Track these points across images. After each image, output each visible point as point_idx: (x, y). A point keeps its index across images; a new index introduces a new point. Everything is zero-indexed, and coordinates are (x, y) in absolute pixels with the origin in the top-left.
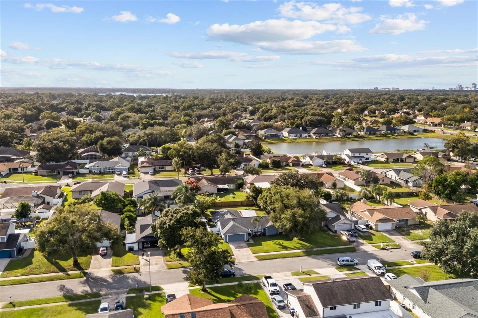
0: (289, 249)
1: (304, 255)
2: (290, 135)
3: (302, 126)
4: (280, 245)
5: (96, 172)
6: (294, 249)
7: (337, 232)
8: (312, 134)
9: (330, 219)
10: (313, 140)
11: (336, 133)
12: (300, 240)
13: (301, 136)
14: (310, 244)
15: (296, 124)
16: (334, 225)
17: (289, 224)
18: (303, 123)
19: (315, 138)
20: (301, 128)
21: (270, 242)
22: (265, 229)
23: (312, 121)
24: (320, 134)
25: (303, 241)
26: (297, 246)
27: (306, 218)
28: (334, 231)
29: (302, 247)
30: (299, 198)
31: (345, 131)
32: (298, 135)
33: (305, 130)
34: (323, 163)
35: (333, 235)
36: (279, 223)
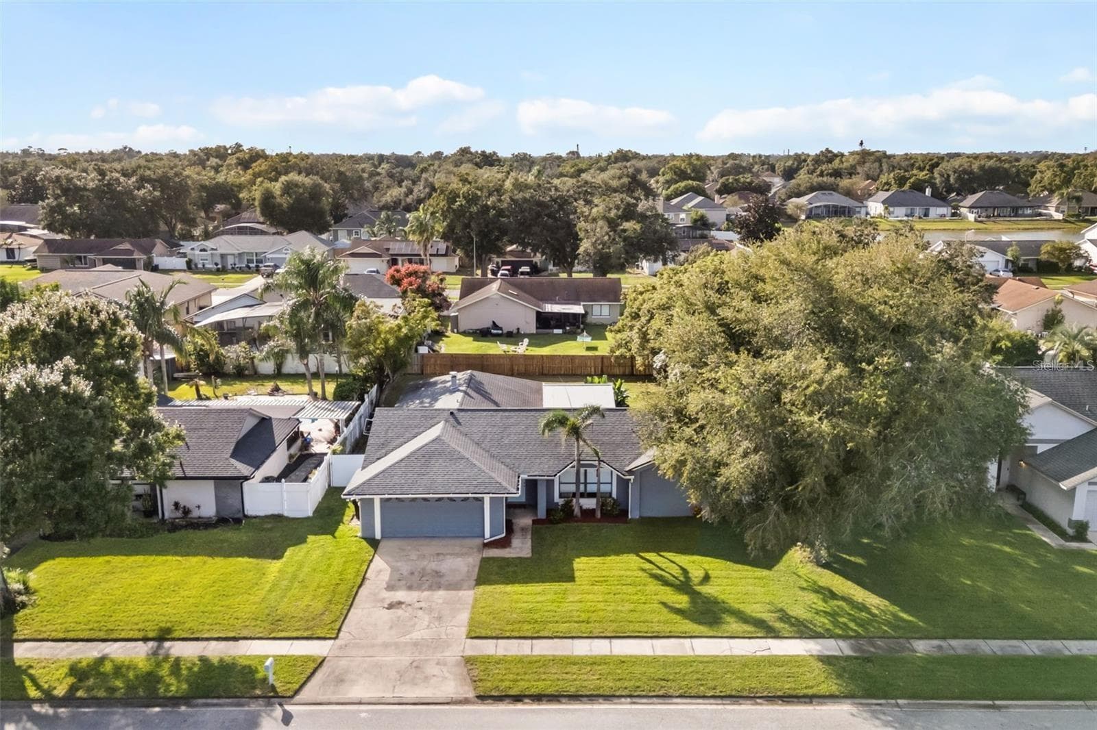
0: (734, 626)
1: (831, 686)
2: (891, 209)
3: (933, 186)
4: (684, 586)
5: (207, 266)
6: (771, 633)
7: (1090, 536)
8: (963, 211)
9: (1042, 448)
10: (967, 226)
11: (1046, 208)
12: (827, 566)
13: (926, 215)
14: (894, 602)
15: (912, 180)
16: (1073, 491)
17: (745, 455)
18: (935, 179)
19: (973, 220)
20: (928, 192)
21: (627, 565)
22: (623, 484)
23: (965, 172)
24: (990, 211)
25: (847, 576)
26: (798, 611)
27: (866, 414)
28: (1064, 524)
29: (833, 615)
30: (822, 285)
31: (1078, 199)
32: (918, 211)
33: (940, 197)
34: (1002, 265)
35: (1063, 552)
36: (682, 446)
